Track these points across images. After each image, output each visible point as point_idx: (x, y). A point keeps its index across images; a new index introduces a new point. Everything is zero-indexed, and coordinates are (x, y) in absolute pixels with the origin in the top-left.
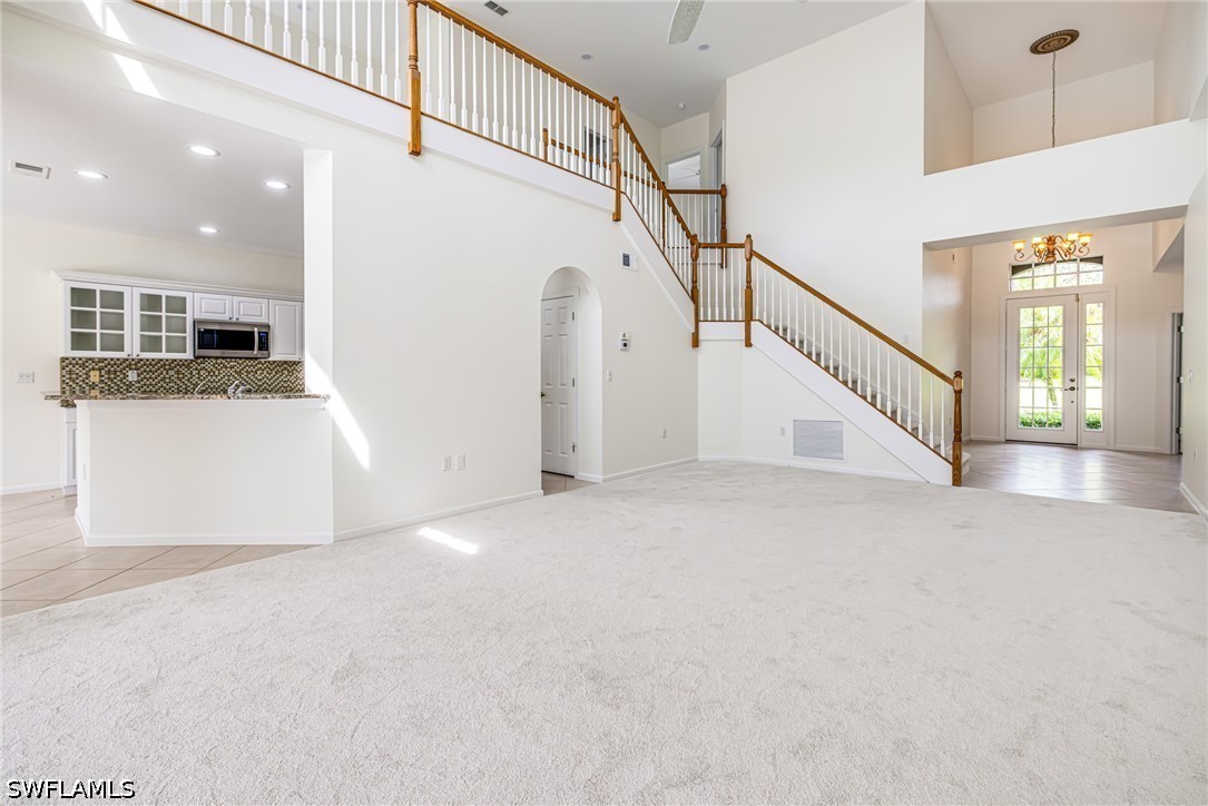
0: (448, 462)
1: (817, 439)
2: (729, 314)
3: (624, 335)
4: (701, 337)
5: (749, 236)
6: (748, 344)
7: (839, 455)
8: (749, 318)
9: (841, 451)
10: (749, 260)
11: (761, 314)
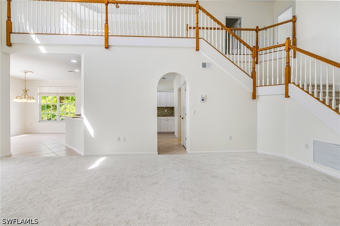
0: (119, 139)
3: (202, 96)
4: (257, 94)
6: (287, 96)
8: (288, 81)
10: (288, 51)
11: (294, 79)
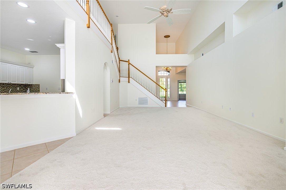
0: (92, 110)
1: (143, 101)
2: (125, 76)
3: (112, 79)
4: (120, 80)
5: (129, 60)
6: (129, 82)
7: (147, 104)
8: (129, 77)
9: (147, 103)
10: (129, 65)
11: (132, 76)
